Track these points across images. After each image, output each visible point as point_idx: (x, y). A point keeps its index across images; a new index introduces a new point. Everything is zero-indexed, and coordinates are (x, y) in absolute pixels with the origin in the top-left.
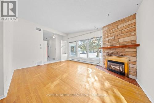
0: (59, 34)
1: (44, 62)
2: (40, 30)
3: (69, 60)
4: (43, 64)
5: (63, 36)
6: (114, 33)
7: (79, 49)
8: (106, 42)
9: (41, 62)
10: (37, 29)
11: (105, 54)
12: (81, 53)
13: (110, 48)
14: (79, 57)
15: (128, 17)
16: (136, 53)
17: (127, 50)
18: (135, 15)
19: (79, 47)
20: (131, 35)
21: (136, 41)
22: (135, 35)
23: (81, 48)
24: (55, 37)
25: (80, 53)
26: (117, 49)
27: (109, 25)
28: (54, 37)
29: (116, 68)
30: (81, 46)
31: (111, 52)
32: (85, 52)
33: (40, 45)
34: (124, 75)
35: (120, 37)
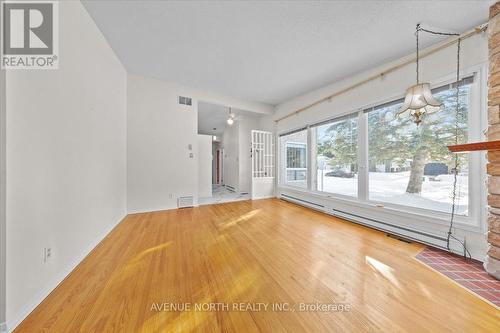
0: (249, 110)
1: (200, 199)
2: (189, 103)
3: (280, 196)
4: (195, 204)
5: (259, 116)
7: (321, 158)
9: (191, 198)
10: (182, 101)
12: (328, 175)
14: (319, 189)
19: (320, 151)
23: (330, 155)
24: (235, 122)
25: (325, 172)
28: (230, 122)
30: (330, 147)
32: (348, 170)
33: (190, 148)
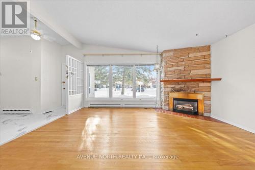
3: (88, 106)
6: (183, 63)
8: (170, 73)
11: (168, 90)
13: (177, 82)
15: (203, 47)
16: (210, 87)
17: (201, 84)
18: (209, 47)
20: (205, 68)
21: (210, 74)
22: (210, 68)
26: (188, 83)
27: (175, 50)
29: (185, 107)
31: (178, 87)
34: (198, 115)
35: (192, 69)
